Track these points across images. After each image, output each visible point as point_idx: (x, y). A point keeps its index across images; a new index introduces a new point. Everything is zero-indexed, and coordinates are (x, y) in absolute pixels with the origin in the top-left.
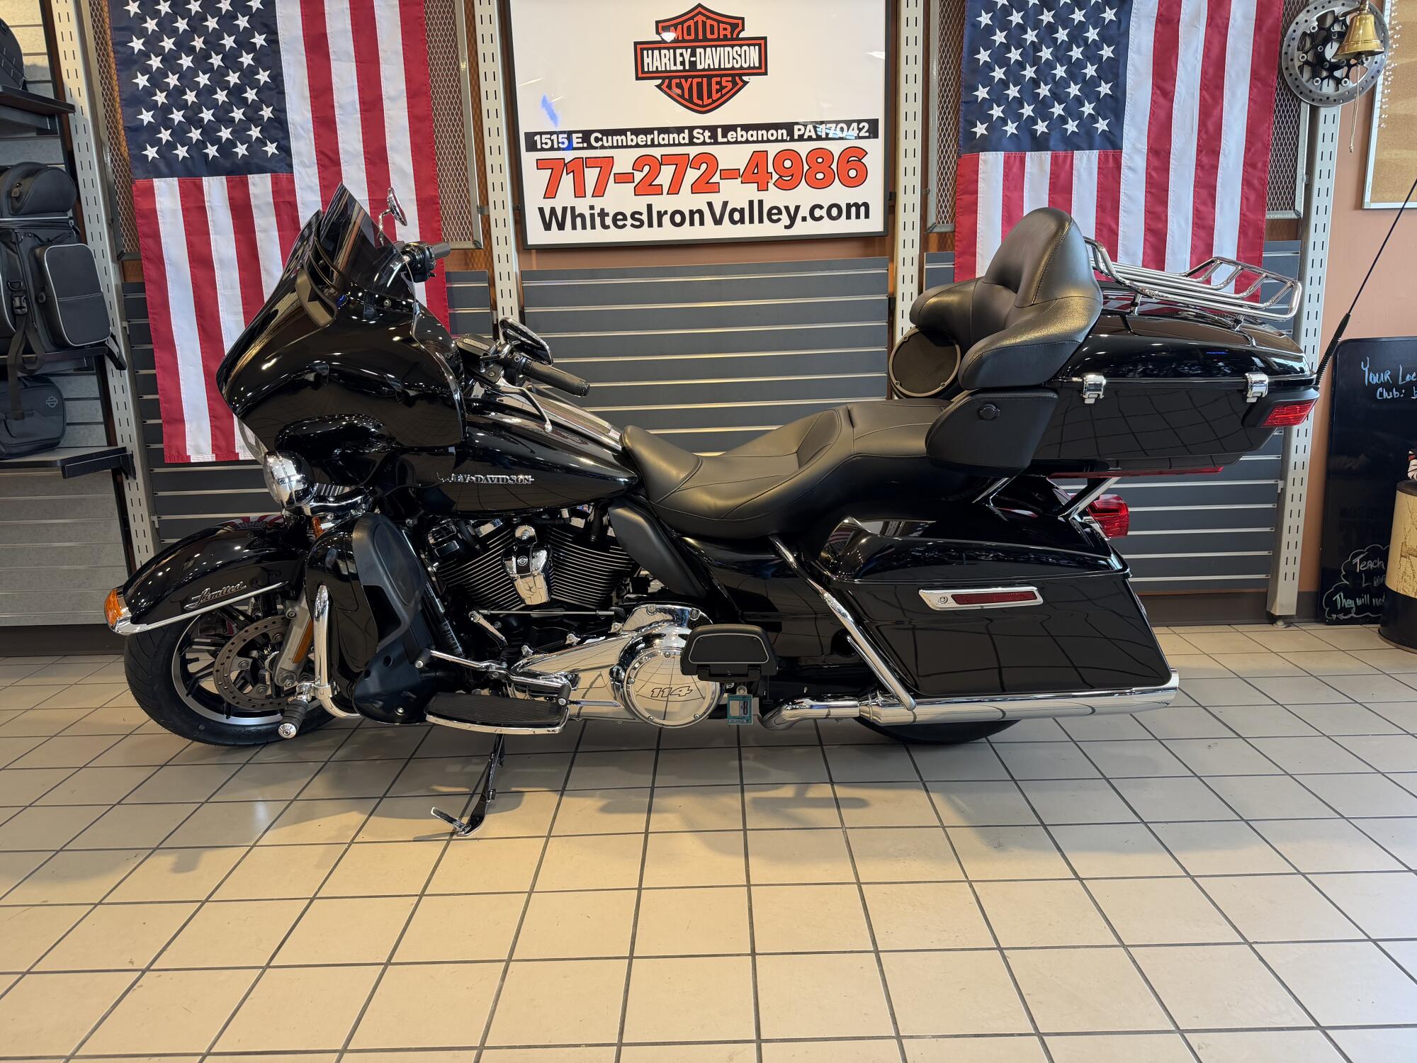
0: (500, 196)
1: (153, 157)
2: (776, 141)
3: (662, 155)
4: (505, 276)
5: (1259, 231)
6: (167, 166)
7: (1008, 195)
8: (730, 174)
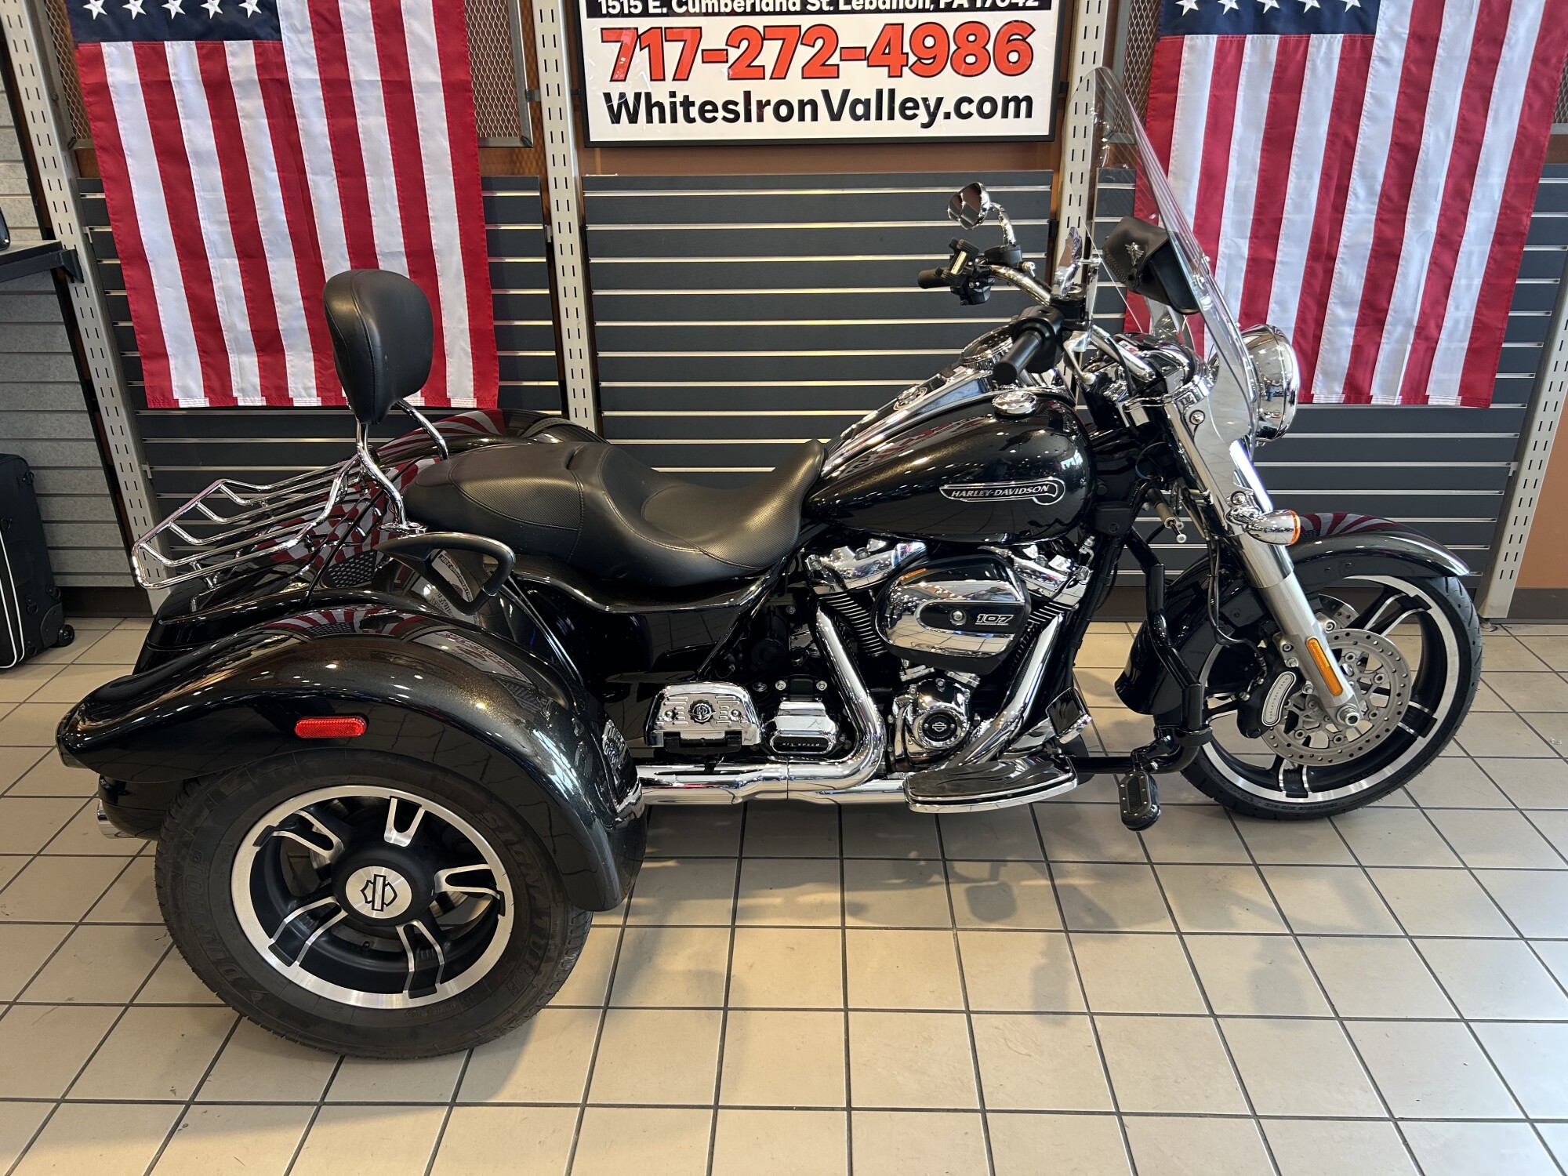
0: (555, 78)
1: (99, 14)
2: (916, 10)
3: (765, 27)
4: (561, 183)
5: (1538, 150)
6: (117, 25)
7: (1217, 93)
8: (853, 54)
